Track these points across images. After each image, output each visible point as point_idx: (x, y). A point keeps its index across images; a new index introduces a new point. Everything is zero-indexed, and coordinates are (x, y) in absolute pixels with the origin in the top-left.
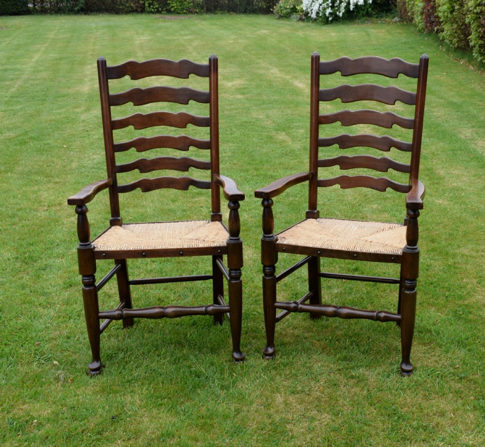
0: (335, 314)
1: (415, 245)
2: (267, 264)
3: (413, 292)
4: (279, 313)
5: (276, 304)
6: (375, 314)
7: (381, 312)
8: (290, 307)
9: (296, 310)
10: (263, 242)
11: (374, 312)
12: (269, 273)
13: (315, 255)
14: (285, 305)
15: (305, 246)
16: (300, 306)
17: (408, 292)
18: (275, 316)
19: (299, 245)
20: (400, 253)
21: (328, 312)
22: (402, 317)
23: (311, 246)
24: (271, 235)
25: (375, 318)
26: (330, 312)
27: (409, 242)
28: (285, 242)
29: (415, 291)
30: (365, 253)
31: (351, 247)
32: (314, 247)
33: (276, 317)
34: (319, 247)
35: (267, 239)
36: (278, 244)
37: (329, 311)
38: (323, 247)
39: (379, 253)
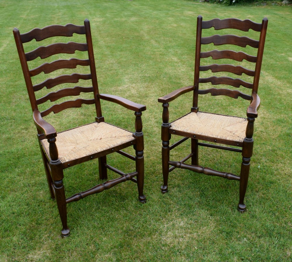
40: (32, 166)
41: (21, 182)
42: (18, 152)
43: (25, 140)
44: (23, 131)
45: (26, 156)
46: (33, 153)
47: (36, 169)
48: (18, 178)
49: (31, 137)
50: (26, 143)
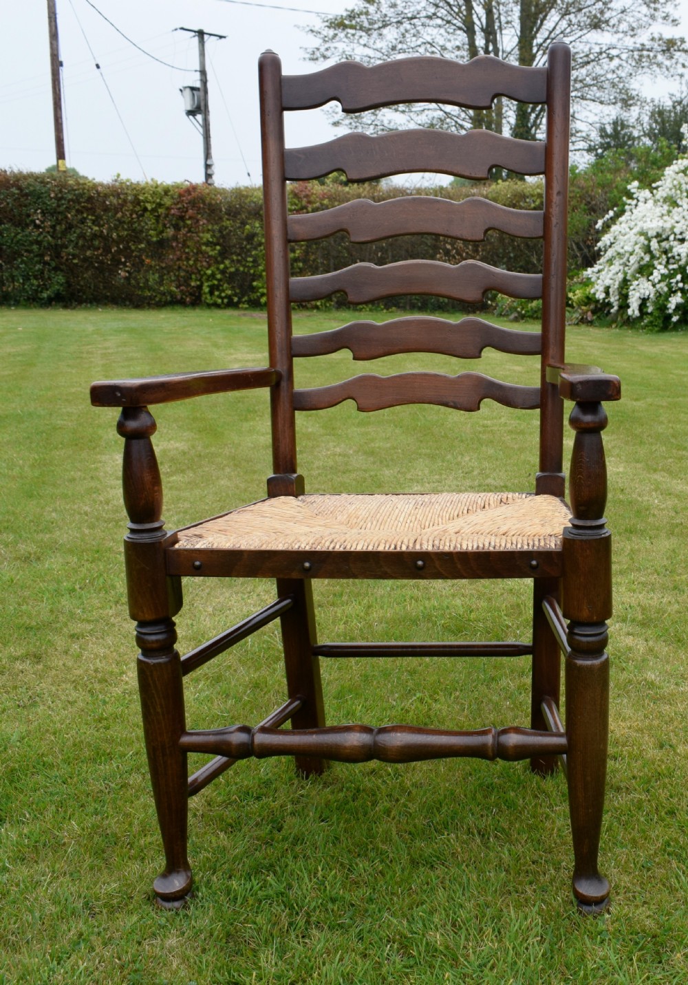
0: (372, 753)
1: (599, 515)
2: (148, 617)
3: (597, 662)
4: (199, 767)
5: (185, 739)
6: (489, 739)
7: (504, 732)
8: (228, 744)
9: (246, 751)
10: (131, 547)
11: (484, 733)
12: (155, 645)
13: (295, 575)
14: (212, 738)
15: (264, 548)
16: (260, 738)
17: (589, 663)
18: (185, 775)
19: (243, 548)
20: (553, 545)
21: (345, 748)
22: (569, 740)
23: (281, 547)
24: (156, 525)
25: (490, 753)
26: (353, 748)
27: (582, 508)
28: (201, 545)
29: (605, 657)
30: (449, 554)
31: (406, 541)
32: (290, 549)
33: (190, 779)
34: (307, 548)
35: (145, 538)
36: (178, 550)
37: (348, 744)
38: (319, 548)
39: (491, 549)
40: (90, 809)
41: (41, 891)
42: (5, 749)
43: (37, 699)
44: (19, 666)
45: (51, 766)
46: (87, 753)
47: (113, 824)
48: (22, 872)
49: (64, 686)
50: (41, 709)
